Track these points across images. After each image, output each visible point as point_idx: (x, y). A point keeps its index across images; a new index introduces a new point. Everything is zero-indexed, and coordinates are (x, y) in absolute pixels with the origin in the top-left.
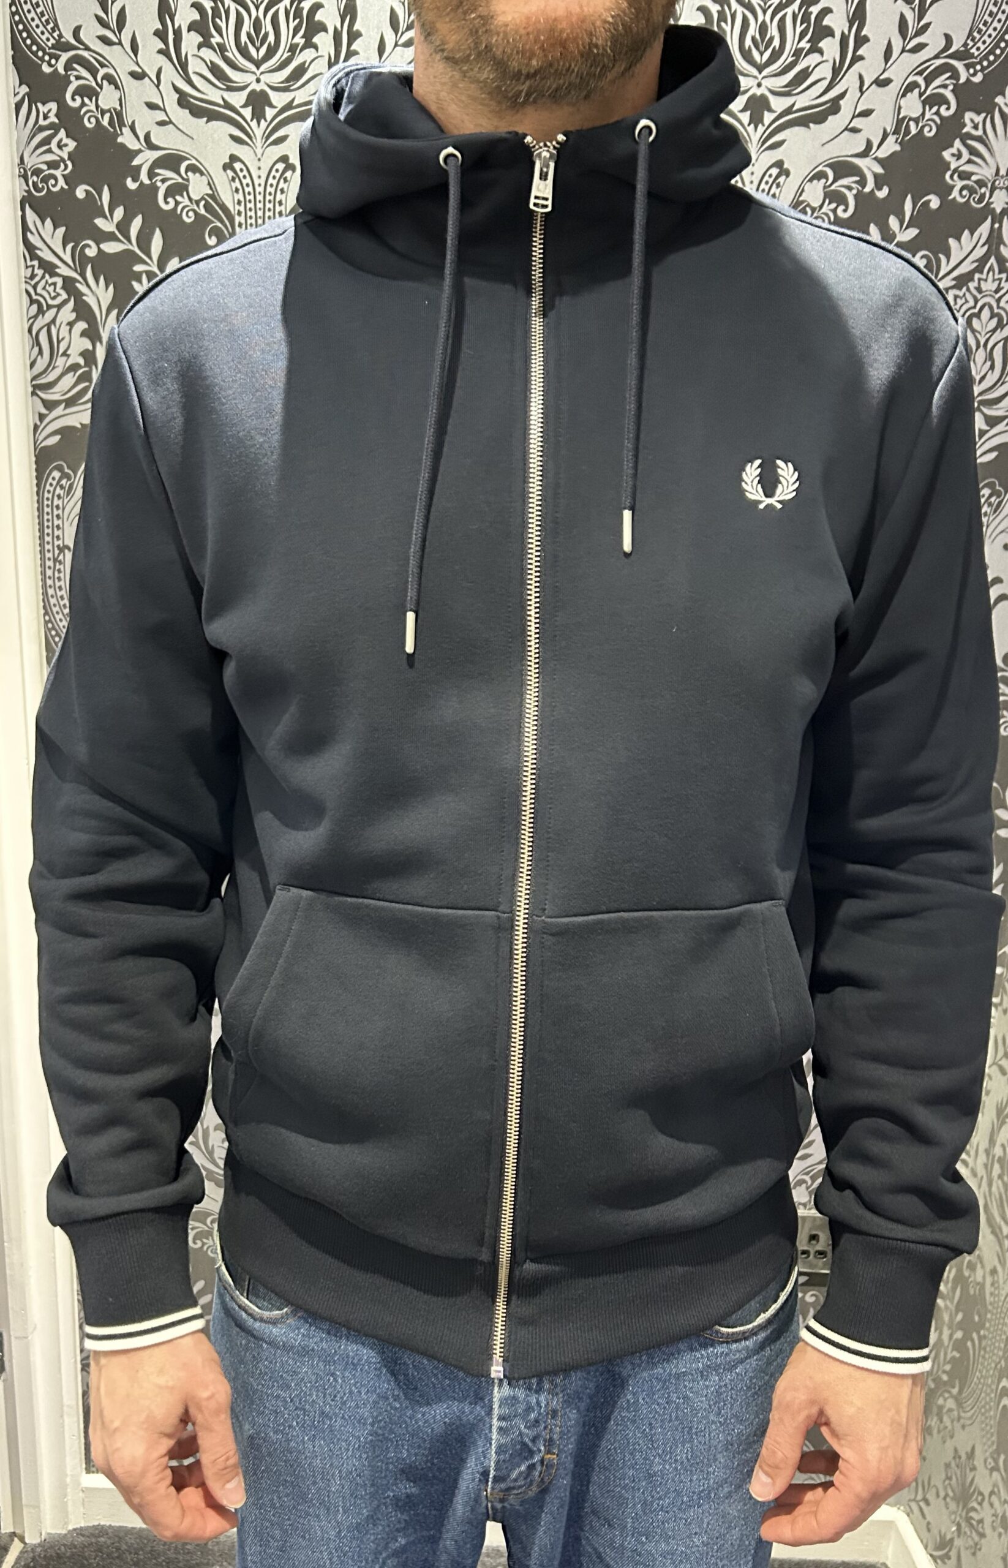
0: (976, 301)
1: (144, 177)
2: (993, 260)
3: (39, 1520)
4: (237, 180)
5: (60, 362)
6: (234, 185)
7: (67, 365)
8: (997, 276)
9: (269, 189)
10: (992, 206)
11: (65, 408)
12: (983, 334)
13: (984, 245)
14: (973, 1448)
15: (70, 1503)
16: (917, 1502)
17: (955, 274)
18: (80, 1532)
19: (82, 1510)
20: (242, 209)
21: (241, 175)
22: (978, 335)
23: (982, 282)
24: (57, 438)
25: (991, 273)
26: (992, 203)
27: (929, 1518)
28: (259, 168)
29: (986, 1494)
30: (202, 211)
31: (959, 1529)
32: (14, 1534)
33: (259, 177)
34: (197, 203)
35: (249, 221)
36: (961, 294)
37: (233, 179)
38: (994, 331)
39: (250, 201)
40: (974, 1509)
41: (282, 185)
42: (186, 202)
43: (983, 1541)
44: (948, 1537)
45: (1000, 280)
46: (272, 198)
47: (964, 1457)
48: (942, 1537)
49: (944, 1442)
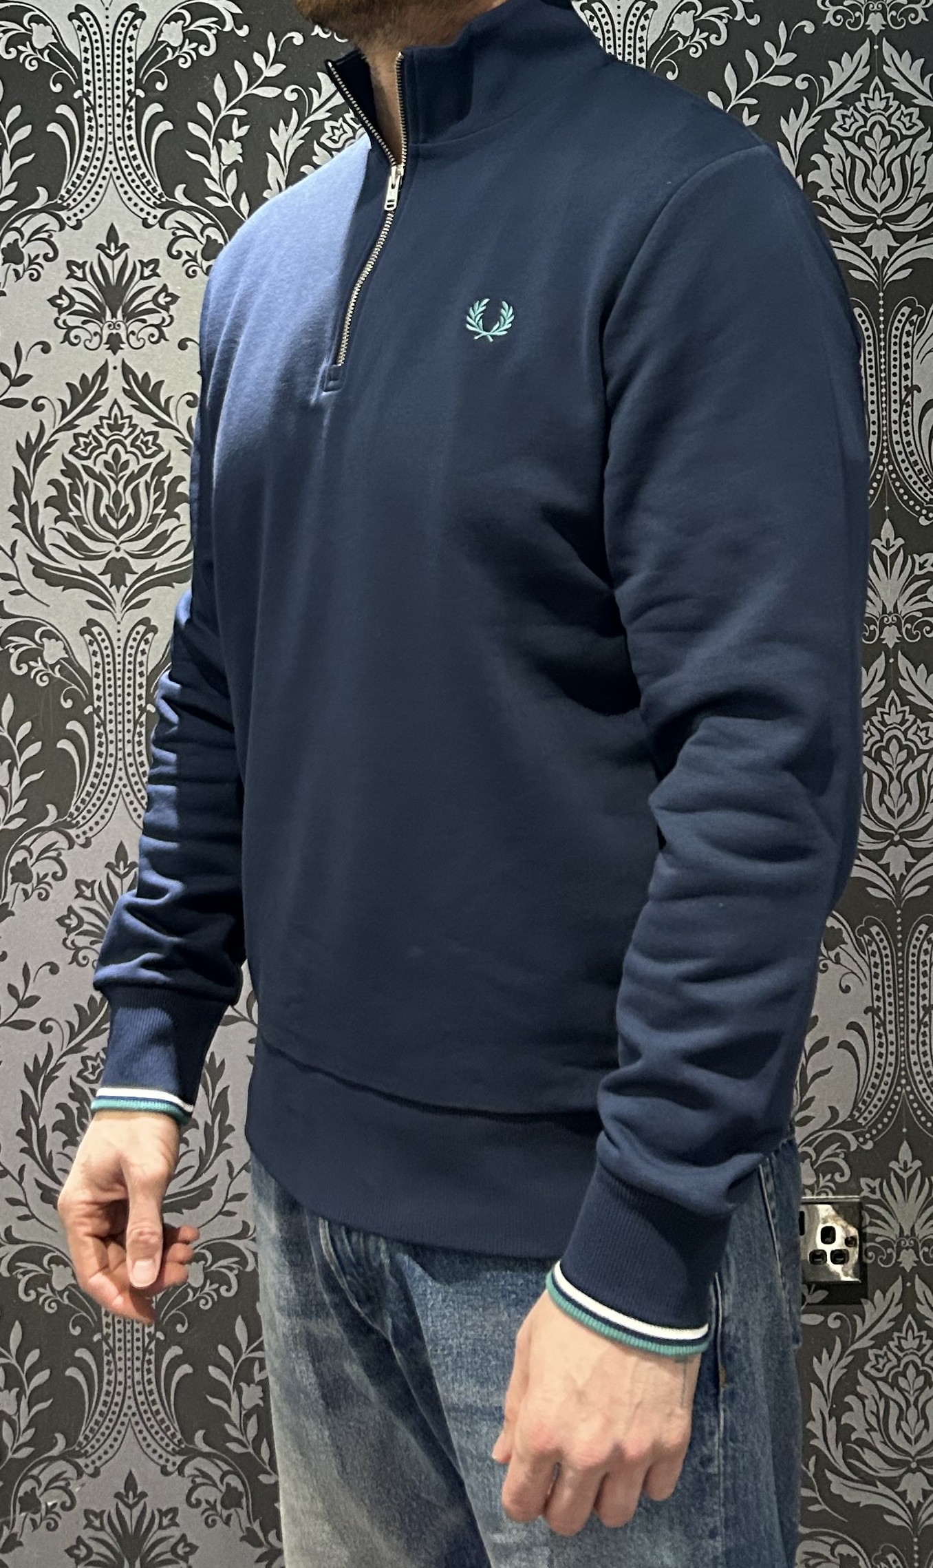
0: (866, 119)
2: (877, 80)
4: (84, 29)
6: (80, 34)
8: (883, 96)
9: (117, 36)
10: (870, 29)
12: (878, 151)
13: (866, 66)
17: (840, 94)
20: (89, 56)
21: (88, 24)
23: (870, 102)
25: (878, 93)
26: (869, 26)
28: (107, 17)
30: (47, 60)
33: (107, 25)
34: (41, 52)
35: (97, 68)
36: (850, 113)
37: (79, 28)
38: (888, 148)
39: (97, 49)
42: (30, 51)
46: (120, 45)
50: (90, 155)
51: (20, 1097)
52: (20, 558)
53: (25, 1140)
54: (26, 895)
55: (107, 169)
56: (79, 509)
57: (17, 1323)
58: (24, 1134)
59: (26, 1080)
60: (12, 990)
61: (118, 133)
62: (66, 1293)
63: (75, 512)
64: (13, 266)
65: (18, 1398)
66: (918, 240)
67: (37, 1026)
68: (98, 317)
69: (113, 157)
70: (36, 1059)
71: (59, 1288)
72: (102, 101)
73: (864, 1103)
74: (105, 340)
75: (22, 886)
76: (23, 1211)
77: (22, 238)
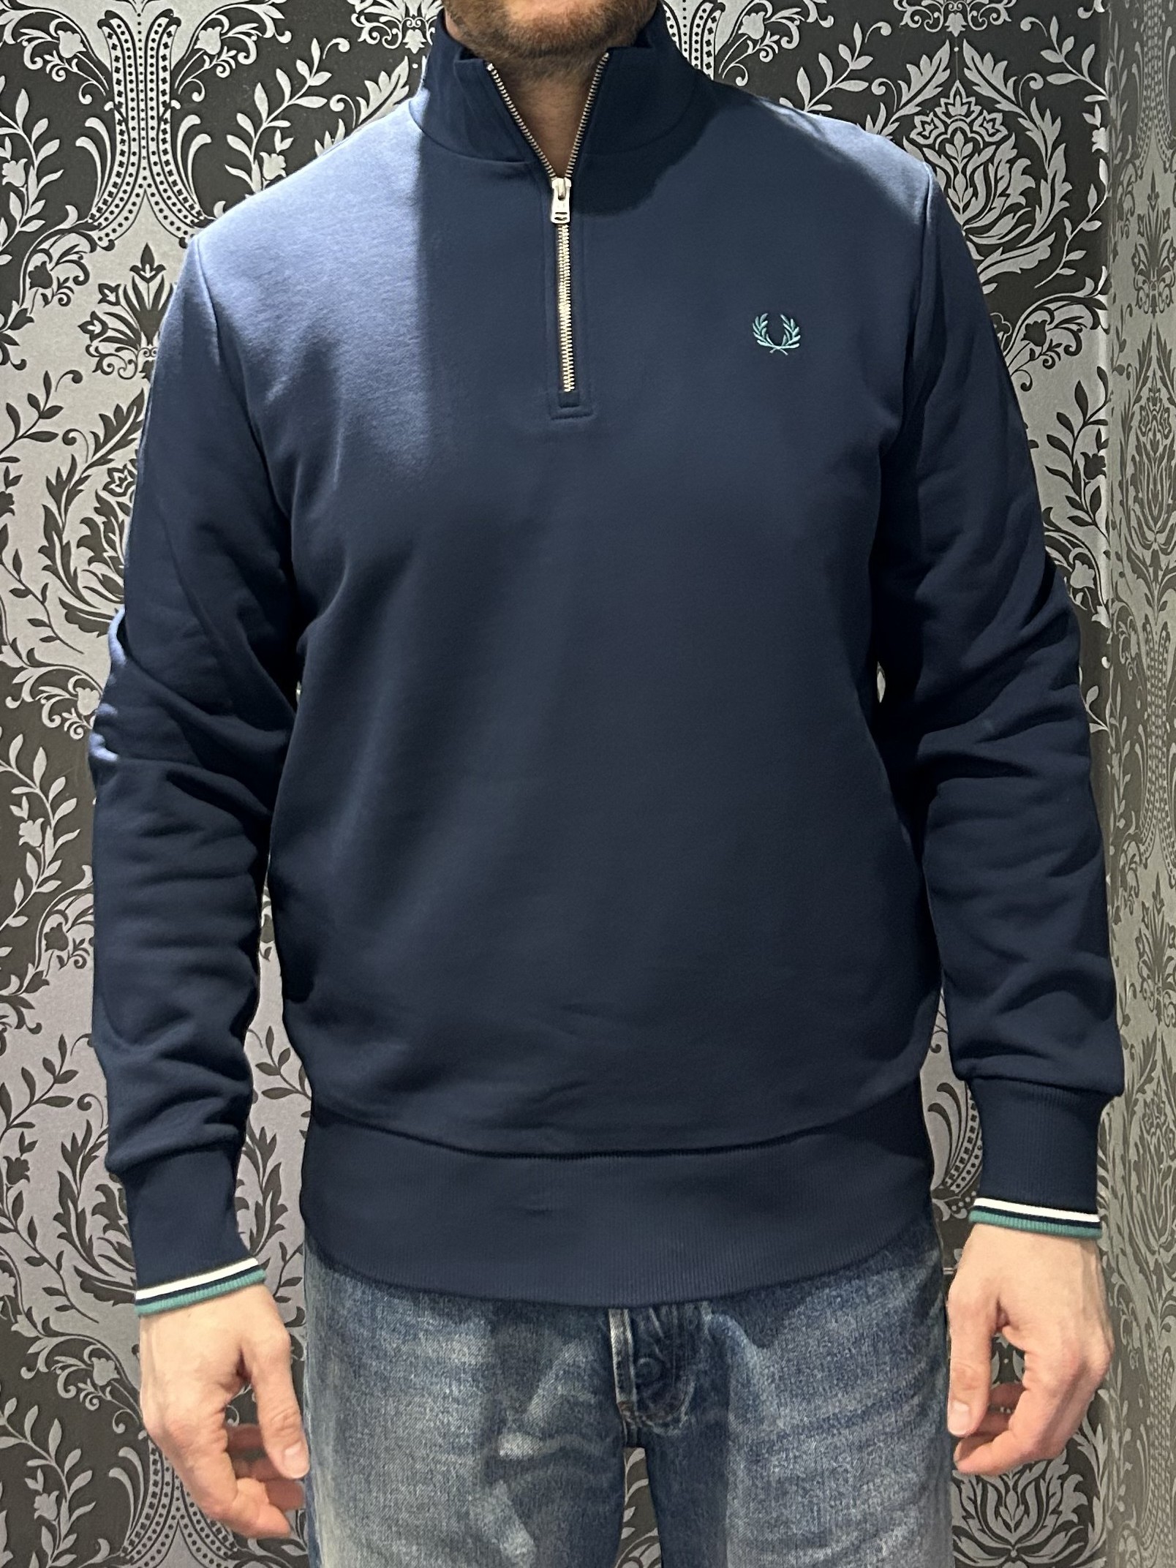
50: (122, 170)
51: (57, 1179)
52: (52, 603)
53: (63, 1225)
54: (62, 963)
55: (141, 186)
56: (115, 549)
57: (56, 1422)
58: (61, 1219)
59: (63, 1161)
60: (48, 1065)
61: (153, 146)
62: (108, 1389)
63: (109, 553)
64: (41, 290)
65: (58, 1502)
66: (1003, 253)
67: (75, 1102)
68: (134, 344)
69: (147, 173)
70: (74, 1138)
71: (100, 1382)
72: (135, 113)
73: (957, 1169)
74: (140, 368)
75: (57, 953)
76: (61, 1301)
77: (51, 261)
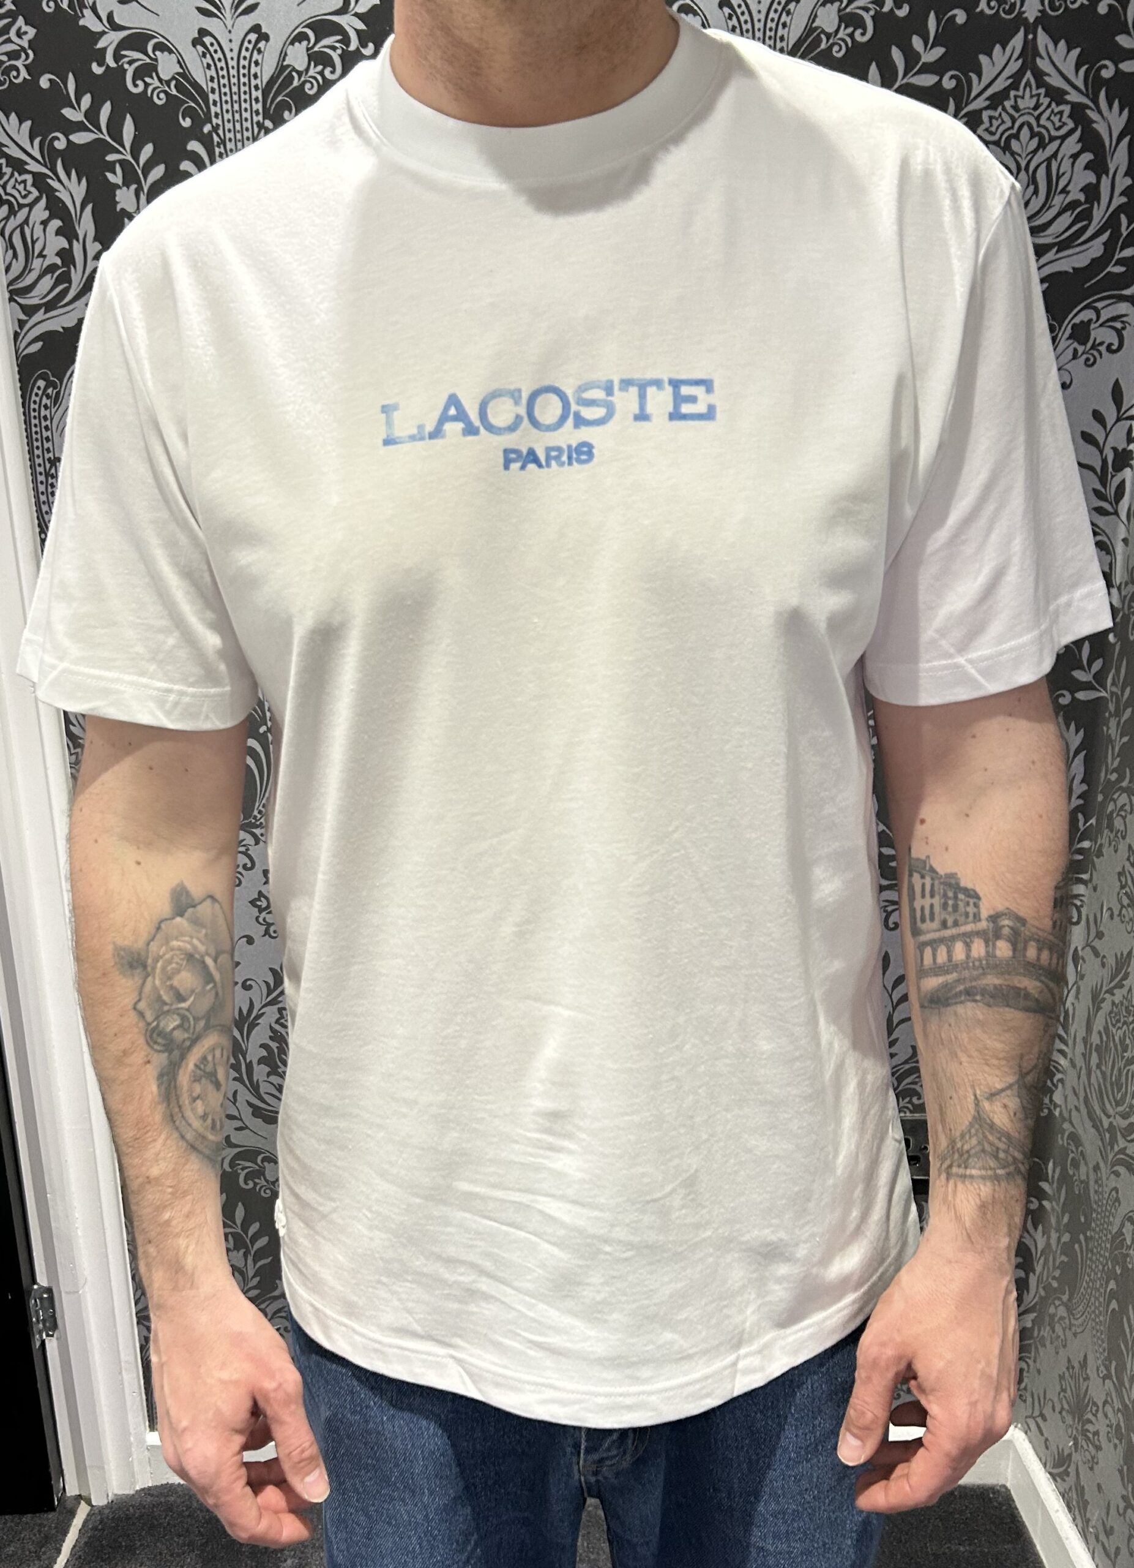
0: (1014, 120)
1: (110, 61)
2: (1029, 74)
3: (104, 1480)
4: (208, 55)
5: (37, 264)
6: (205, 61)
7: (44, 266)
8: (1034, 92)
9: (242, 62)
10: (1025, 15)
11: (45, 313)
12: (1024, 155)
13: (1017, 59)
14: (1085, 1356)
15: (136, 1464)
16: (1034, 1418)
18: (147, 1491)
19: (148, 1469)
20: (215, 86)
21: (211, 49)
22: (1018, 158)
23: (1019, 100)
24: (39, 345)
25: (1028, 89)
26: (1023, 12)
27: (1046, 1435)
28: (231, 41)
29: (1100, 1405)
30: (174, 92)
31: (1076, 1444)
32: (79, 1497)
33: (231, 48)
34: (168, 83)
35: (224, 98)
36: (996, 114)
37: (204, 55)
38: (1035, 152)
39: (223, 77)
40: (1089, 1421)
41: (256, 56)
42: (156, 83)
43: (1100, 1454)
44: (1066, 1453)
45: (1039, 95)
46: (246, 71)
47: (1076, 1365)
48: (1060, 1454)
49: (1057, 1353)
72: (231, 135)
